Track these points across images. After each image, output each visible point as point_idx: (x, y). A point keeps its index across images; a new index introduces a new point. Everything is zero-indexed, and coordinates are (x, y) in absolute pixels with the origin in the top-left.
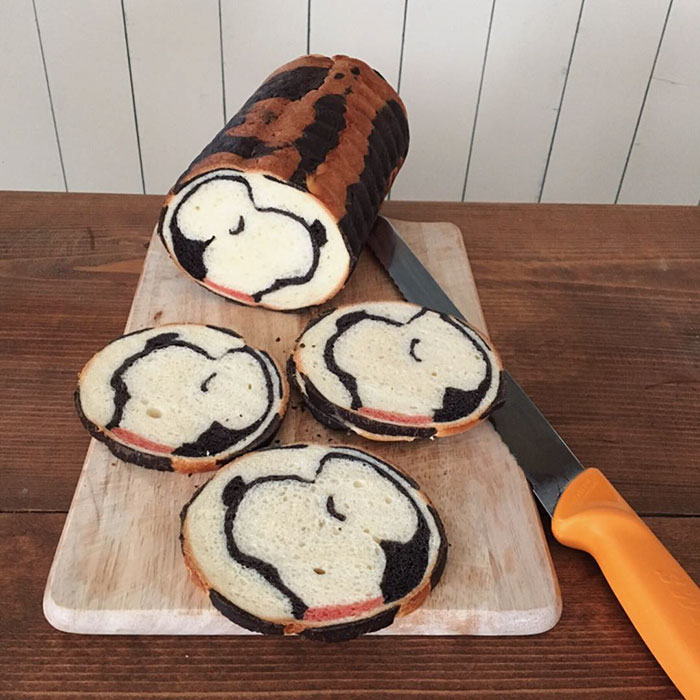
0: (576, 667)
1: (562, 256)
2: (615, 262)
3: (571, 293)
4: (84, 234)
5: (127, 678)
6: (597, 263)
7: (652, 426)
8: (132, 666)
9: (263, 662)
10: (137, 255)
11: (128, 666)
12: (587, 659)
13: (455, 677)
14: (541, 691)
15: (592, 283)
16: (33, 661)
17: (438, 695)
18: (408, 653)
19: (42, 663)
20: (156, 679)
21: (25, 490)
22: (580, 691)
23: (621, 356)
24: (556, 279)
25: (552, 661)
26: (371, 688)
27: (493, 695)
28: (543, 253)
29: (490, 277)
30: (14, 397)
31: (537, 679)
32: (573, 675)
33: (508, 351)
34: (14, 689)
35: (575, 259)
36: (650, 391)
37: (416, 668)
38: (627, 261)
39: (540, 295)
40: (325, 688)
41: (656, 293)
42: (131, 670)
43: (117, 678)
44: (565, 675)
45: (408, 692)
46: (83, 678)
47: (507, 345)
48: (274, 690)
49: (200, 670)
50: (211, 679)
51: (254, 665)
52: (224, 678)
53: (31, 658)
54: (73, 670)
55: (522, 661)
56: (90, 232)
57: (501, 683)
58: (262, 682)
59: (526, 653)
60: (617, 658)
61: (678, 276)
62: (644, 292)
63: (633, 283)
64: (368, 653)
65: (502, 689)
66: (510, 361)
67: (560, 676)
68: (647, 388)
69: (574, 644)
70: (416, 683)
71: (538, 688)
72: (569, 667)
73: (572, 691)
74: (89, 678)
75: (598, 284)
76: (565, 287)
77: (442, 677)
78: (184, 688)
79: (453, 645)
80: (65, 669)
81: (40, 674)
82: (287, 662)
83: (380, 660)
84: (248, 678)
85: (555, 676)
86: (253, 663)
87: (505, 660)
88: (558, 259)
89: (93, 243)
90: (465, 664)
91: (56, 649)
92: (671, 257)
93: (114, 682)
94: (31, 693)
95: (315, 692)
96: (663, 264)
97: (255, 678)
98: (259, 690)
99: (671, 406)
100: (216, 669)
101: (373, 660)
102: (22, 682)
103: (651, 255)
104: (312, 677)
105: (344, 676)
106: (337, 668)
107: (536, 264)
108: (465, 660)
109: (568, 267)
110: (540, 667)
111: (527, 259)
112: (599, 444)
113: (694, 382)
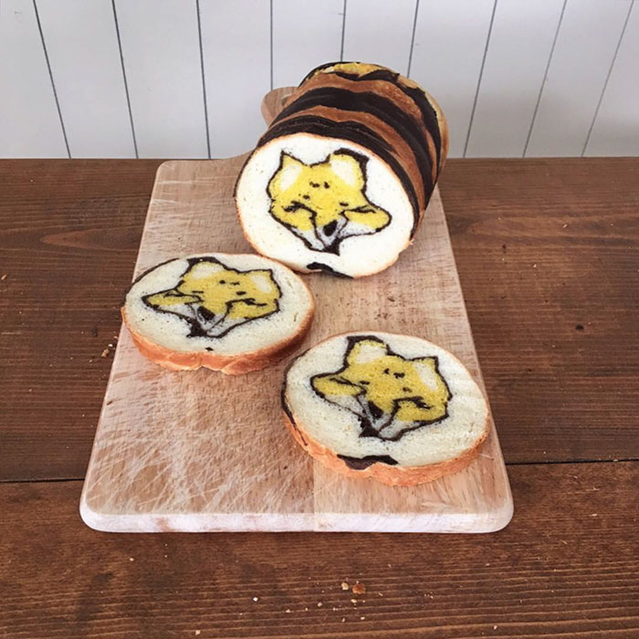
1: (590, 210)
3: (603, 247)
5: (276, 623)
6: (622, 217)
8: (277, 613)
9: (389, 603)
11: (274, 613)
13: (553, 609)
14: (629, 618)
15: (619, 236)
16: (191, 612)
17: (542, 626)
18: (511, 590)
19: (199, 613)
20: (300, 623)
24: (587, 234)
25: (633, 591)
26: (484, 622)
27: (587, 623)
28: (573, 208)
29: (529, 235)
31: (622, 608)
33: (555, 306)
35: (602, 213)
37: (519, 603)
39: (575, 250)
40: (445, 624)
42: (277, 616)
43: (266, 623)
45: (516, 624)
46: (237, 625)
47: (554, 301)
48: (402, 628)
51: (381, 607)
53: (188, 610)
54: (227, 618)
55: (607, 592)
57: (593, 613)
58: (391, 621)
59: (610, 585)
64: (477, 592)
65: (595, 619)
66: (558, 317)
70: (521, 616)
71: (625, 616)
74: (244, 624)
75: (626, 238)
76: (598, 241)
77: (544, 610)
78: (325, 631)
79: (548, 581)
80: (221, 618)
81: (199, 623)
82: (409, 603)
83: (487, 598)
84: (380, 618)
86: (379, 605)
87: (594, 593)
88: (588, 214)
90: (561, 598)
91: (208, 600)
93: (265, 627)
95: (437, 628)
97: (384, 618)
98: (391, 628)
101: (481, 598)
102: (185, 631)
104: (432, 615)
105: (459, 613)
106: (452, 606)
107: (570, 220)
108: (559, 594)
109: (596, 220)
110: (623, 598)
111: (561, 215)
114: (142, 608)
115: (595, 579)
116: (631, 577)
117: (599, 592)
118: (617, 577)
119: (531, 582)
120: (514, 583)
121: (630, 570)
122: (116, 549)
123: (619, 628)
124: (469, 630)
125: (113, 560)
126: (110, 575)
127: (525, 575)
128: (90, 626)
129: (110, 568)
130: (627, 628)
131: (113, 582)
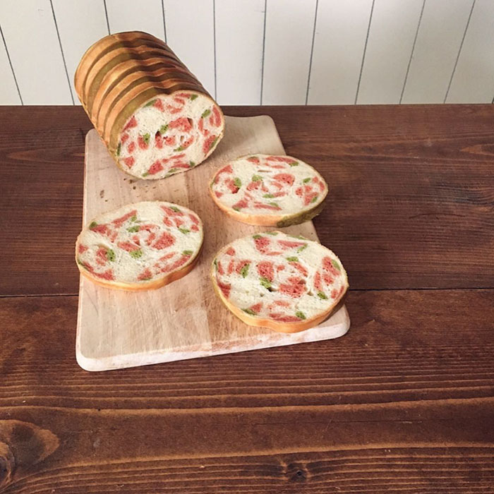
0: (355, 367)
1: (368, 139)
2: (399, 142)
3: (371, 162)
4: (78, 133)
6: (388, 143)
7: (410, 240)
9: (191, 368)
12: (362, 363)
13: (291, 373)
14: (336, 379)
15: (384, 155)
17: (282, 382)
18: (267, 361)
21: (57, 284)
22: (357, 378)
23: (397, 200)
24: (363, 154)
25: (342, 364)
26: (247, 379)
27: (310, 381)
28: (357, 137)
29: (324, 154)
30: (46, 233)
31: (333, 373)
32: (353, 371)
33: (331, 199)
34: (60, 384)
35: (376, 141)
36: (412, 219)
37: (270, 369)
38: (407, 142)
39: (353, 164)
40: (223, 380)
41: (422, 160)
43: (114, 378)
44: (349, 371)
45: (266, 380)
49: (157, 373)
50: (163, 377)
52: (170, 376)
55: (326, 364)
56: (81, 131)
59: (329, 360)
60: (377, 362)
61: (440, 151)
63: (410, 155)
64: (246, 362)
65: (316, 378)
66: (332, 205)
67: (346, 371)
68: (410, 218)
69: (354, 356)
71: (334, 377)
72: (351, 367)
73: (352, 379)
74: (99, 378)
75: (387, 156)
76: (370, 159)
77: (285, 373)
78: (150, 382)
81: (74, 377)
83: (251, 366)
84: (183, 376)
85: (344, 371)
87: (318, 364)
88: (365, 141)
89: (83, 138)
90: (296, 367)
92: (434, 138)
94: (69, 386)
95: (217, 382)
96: (429, 143)
97: (186, 376)
98: (188, 381)
99: (423, 229)
100: (166, 372)
101: (248, 366)
102: (64, 381)
103: (422, 137)
104: (216, 374)
105: (233, 374)
106: (229, 370)
107: (352, 145)
108: (297, 365)
109: (371, 146)
110: (336, 367)
111: (347, 142)
112: (379, 251)
113: (438, 214)
114: (41, 368)
115: (320, 357)
116: (343, 356)
117: (322, 364)
118: (335, 356)
119: (280, 357)
120: (269, 358)
121: (344, 352)
122: (30, 335)
123: (330, 384)
124: (236, 383)
125: (27, 341)
126: (24, 350)
127: (278, 354)
128: (8, 377)
129: (24, 346)
130: (334, 384)
131: (25, 353)
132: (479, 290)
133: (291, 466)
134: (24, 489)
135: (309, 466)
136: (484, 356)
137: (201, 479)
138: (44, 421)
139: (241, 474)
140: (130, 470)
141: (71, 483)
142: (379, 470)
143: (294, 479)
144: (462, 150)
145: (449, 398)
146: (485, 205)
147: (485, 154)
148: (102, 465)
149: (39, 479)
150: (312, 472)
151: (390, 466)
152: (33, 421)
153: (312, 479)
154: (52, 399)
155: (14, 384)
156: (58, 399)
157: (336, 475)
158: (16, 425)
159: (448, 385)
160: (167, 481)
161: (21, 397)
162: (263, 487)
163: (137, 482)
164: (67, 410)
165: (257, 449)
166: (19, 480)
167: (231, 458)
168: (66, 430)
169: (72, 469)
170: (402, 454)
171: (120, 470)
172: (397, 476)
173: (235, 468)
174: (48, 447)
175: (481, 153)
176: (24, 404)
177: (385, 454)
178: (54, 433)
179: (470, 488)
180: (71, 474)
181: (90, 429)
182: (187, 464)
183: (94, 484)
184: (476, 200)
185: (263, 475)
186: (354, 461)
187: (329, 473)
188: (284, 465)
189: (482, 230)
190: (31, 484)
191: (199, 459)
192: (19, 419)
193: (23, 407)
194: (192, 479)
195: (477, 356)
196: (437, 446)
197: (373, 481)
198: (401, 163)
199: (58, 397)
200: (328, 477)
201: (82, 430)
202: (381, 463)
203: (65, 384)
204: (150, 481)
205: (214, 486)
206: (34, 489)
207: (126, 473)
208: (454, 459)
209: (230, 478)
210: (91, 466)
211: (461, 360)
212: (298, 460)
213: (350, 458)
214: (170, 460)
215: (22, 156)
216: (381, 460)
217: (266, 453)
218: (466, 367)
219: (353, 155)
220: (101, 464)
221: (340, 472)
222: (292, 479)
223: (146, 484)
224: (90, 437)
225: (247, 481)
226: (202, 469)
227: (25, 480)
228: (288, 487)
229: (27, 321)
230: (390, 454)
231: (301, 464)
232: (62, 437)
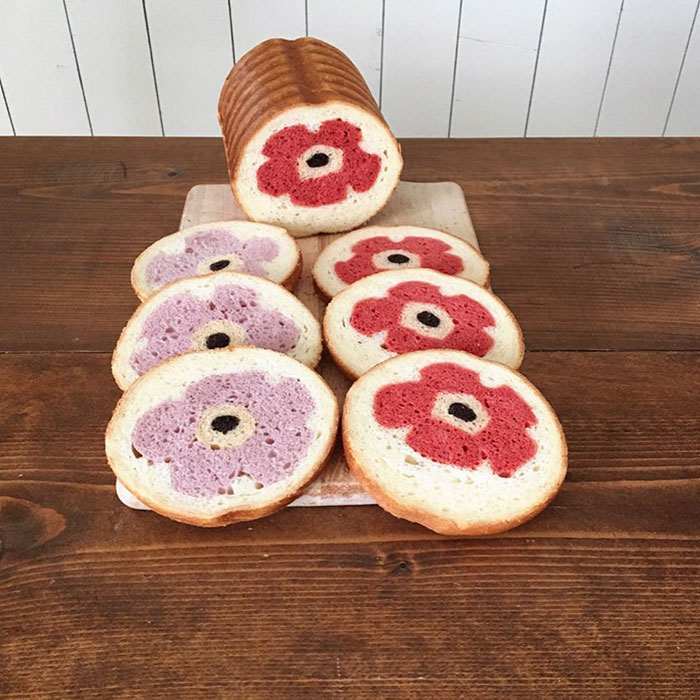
1: (519, 176)
2: (563, 180)
3: (523, 203)
4: (118, 167)
6: (547, 180)
7: (574, 294)
10: (161, 180)
15: (541, 195)
16: (86, 440)
21: (77, 339)
23: (558, 247)
24: (511, 193)
28: (505, 174)
30: (66, 280)
34: (73, 456)
35: (531, 178)
36: (577, 270)
38: (575, 180)
39: (497, 205)
41: (594, 202)
53: (85, 438)
56: (123, 165)
61: (619, 190)
62: (585, 201)
63: (577, 195)
68: (575, 268)
75: (547, 196)
76: (520, 199)
88: (516, 179)
89: (125, 173)
92: (613, 176)
94: (85, 458)
96: (605, 181)
99: (593, 280)
102: (79, 452)
103: (595, 174)
107: (498, 183)
109: (524, 184)
111: (491, 180)
112: (529, 306)
113: (615, 263)
114: (47, 436)
122: (34, 398)
125: (29, 405)
126: (26, 414)
129: (25, 411)
131: (27, 419)
132: (669, 353)
133: (391, 557)
134: (10, 579)
135: (416, 557)
136: (673, 430)
137: (263, 570)
138: (46, 498)
139: (320, 564)
140: (163, 558)
141: (79, 572)
142: (517, 564)
143: (394, 572)
144: (652, 190)
145: (621, 479)
146: (681, 252)
147: (683, 194)
148: (124, 552)
149: (35, 567)
150: (421, 564)
151: (534, 560)
152: (30, 498)
153: (422, 572)
154: (60, 473)
155: (8, 455)
156: (68, 473)
157: (456, 568)
158: (7, 501)
159: (620, 464)
160: (215, 571)
161: (17, 470)
162: (350, 581)
163: (173, 573)
164: (79, 486)
165: (344, 535)
166: (6, 567)
167: (308, 545)
168: (76, 509)
169: (82, 556)
170: (551, 545)
171: (149, 558)
172: (542, 572)
173: (312, 557)
174: (49, 529)
175: (678, 193)
176: (20, 478)
177: (527, 544)
178: (59, 513)
179: (650, 588)
180: (79, 561)
181: (110, 509)
182: (244, 552)
183: (111, 574)
184: (670, 247)
185: (352, 566)
186: (482, 552)
187: (447, 566)
188: (383, 555)
189: (676, 282)
190: (22, 573)
191: (263, 546)
192: (11, 496)
193: (18, 482)
194: (250, 570)
195: (663, 431)
196: (602, 537)
197: (508, 577)
198: (564, 204)
199: (68, 471)
200: (444, 570)
201: (98, 510)
202: (520, 555)
203: (79, 455)
204: (190, 572)
205: (281, 578)
206: (27, 578)
207: (157, 561)
208: (627, 553)
209: (303, 569)
210: (109, 553)
211: (641, 435)
212: (402, 549)
213: (477, 548)
214: (221, 547)
215: (40, 192)
216: (521, 551)
217: (357, 540)
218: (648, 444)
219: (498, 194)
220: (123, 550)
221: (461, 565)
222: (392, 572)
223: (184, 575)
224: (110, 518)
225: (327, 574)
226: (265, 559)
227: (16, 568)
228: (386, 581)
229: (31, 381)
230: (534, 545)
231: (406, 554)
232: (69, 516)
